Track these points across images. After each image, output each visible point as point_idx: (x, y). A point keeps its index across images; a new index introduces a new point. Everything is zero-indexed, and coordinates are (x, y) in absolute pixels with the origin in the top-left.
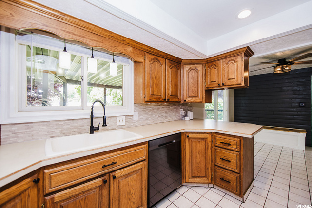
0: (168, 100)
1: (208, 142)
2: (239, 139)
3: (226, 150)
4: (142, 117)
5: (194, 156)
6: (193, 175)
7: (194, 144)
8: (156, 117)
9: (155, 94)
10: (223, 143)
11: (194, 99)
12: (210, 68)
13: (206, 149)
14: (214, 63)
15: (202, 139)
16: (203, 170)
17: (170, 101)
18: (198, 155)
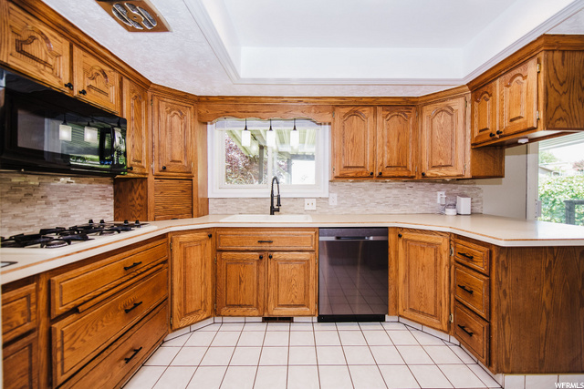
0: (381, 174)
1: (443, 252)
2: (487, 249)
3: (469, 270)
4: (344, 201)
5: (412, 273)
6: (412, 307)
7: (412, 251)
8: (373, 204)
9: (351, 165)
10: (463, 255)
11: (443, 169)
12: (478, 102)
13: (436, 264)
14: (485, 89)
15: (430, 244)
16: (431, 302)
17: (383, 175)
18: (421, 273)
